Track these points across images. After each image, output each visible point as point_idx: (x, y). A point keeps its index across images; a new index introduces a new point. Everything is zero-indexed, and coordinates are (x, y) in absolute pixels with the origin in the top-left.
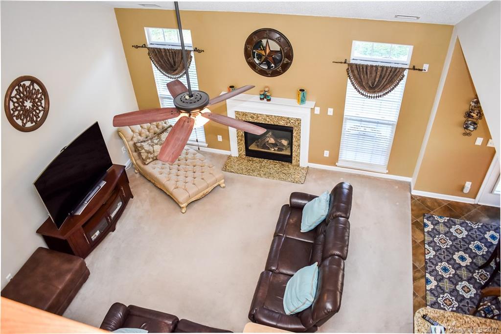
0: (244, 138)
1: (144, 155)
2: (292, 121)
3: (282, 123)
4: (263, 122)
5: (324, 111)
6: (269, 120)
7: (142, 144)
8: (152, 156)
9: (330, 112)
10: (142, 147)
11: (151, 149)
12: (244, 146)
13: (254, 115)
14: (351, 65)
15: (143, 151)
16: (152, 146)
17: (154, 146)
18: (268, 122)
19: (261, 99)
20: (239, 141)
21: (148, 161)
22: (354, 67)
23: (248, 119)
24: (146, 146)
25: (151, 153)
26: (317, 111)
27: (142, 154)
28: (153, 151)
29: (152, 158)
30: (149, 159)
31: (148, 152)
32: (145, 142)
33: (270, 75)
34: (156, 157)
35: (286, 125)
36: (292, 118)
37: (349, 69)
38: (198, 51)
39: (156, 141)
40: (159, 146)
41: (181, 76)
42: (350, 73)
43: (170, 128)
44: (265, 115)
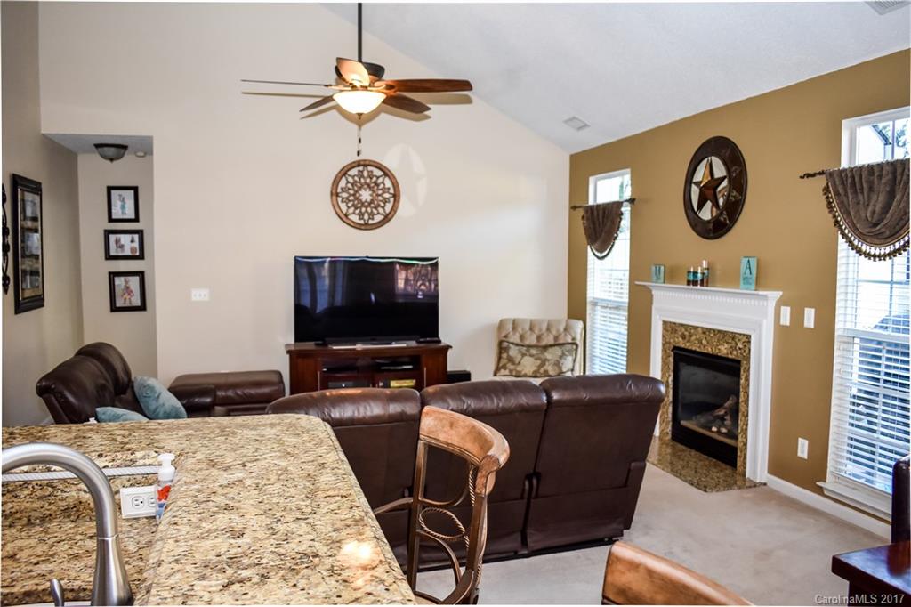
1: (503, 361)
2: (740, 345)
3: (724, 350)
4: (698, 349)
5: (797, 317)
6: (706, 343)
7: (511, 345)
8: (512, 367)
9: (809, 318)
10: (508, 349)
11: (518, 358)
13: (686, 330)
14: (831, 176)
15: (506, 355)
16: (523, 355)
17: (525, 357)
19: (689, 283)
22: (837, 178)
23: (677, 340)
24: (514, 351)
25: (513, 363)
26: (786, 319)
28: (519, 362)
29: (511, 371)
31: (511, 360)
32: (517, 348)
33: (711, 235)
34: (517, 372)
35: (730, 356)
36: (740, 334)
37: (828, 187)
38: (632, 201)
39: (534, 351)
40: (532, 359)
41: (609, 253)
42: (831, 197)
43: (570, 346)
44: (700, 329)
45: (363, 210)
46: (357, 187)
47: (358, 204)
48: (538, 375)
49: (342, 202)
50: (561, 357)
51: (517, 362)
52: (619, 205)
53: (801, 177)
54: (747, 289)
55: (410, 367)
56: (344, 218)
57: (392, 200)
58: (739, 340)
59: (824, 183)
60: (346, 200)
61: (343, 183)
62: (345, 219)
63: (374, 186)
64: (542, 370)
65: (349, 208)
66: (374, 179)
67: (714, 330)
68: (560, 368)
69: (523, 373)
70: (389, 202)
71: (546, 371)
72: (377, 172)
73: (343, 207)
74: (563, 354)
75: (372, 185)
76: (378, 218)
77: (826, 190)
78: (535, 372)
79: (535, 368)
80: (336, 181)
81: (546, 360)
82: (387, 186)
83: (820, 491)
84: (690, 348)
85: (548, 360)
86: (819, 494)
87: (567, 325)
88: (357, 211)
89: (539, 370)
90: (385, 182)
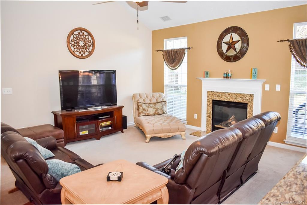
0: (211, 115)
1: (141, 110)
2: (247, 98)
3: (239, 100)
4: (226, 100)
5: (273, 88)
6: (230, 98)
7: (142, 104)
8: (145, 112)
9: (278, 88)
10: (141, 106)
11: (146, 109)
12: (211, 122)
13: (220, 94)
14: (292, 42)
15: (141, 108)
16: (148, 107)
17: (149, 108)
18: (229, 99)
19: (224, 77)
20: (208, 117)
21: (142, 114)
22: (295, 42)
23: (215, 98)
24: (144, 106)
25: (145, 111)
26: (267, 88)
27: (140, 110)
28: (148, 110)
29: (145, 114)
30: (143, 113)
31: (144, 109)
32: (145, 104)
33: (232, 61)
34: (148, 114)
35: (242, 102)
36: (247, 94)
37: (291, 45)
38: (189, 48)
39: (151, 105)
40: (152, 108)
41: (178, 67)
42: (292, 48)
43: (164, 102)
44: (227, 94)
45: (81, 50)
46: (78, 39)
47: (78, 47)
48: (156, 114)
49: (72, 46)
50: (162, 107)
51: (146, 110)
52: (184, 50)
53: (278, 41)
54: (254, 79)
55: (110, 116)
56: (72, 53)
57: (92, 46)
58: (247, 96)
59: (289, 43)
60: (73, 46)
61: (72, 37)
62: (74, 54)
63: (84, 40)
64: (157, 112)
65: (75, 49)
66: (85, 36)
67: (234, 94)
68: (163, 111)
69: (150, 114)
70: (91, 47)
71: (158, 113)
72: (86, 33)
73: (72, 48)
74: (163, 106)
75: (84, 39)
76: (87, 54)
77: (290, 46)
78: (154, 113)
79: (154, 112)
80: (69, 36)
81: (157, 108)
82: (90, 40)
83: (284, 143)
84: (222, 100)
85: (158, 108)
86: (284, 144)
87: (159, 95)
88: (78, 50)
89: (156, 112)
90: (89, 38)
